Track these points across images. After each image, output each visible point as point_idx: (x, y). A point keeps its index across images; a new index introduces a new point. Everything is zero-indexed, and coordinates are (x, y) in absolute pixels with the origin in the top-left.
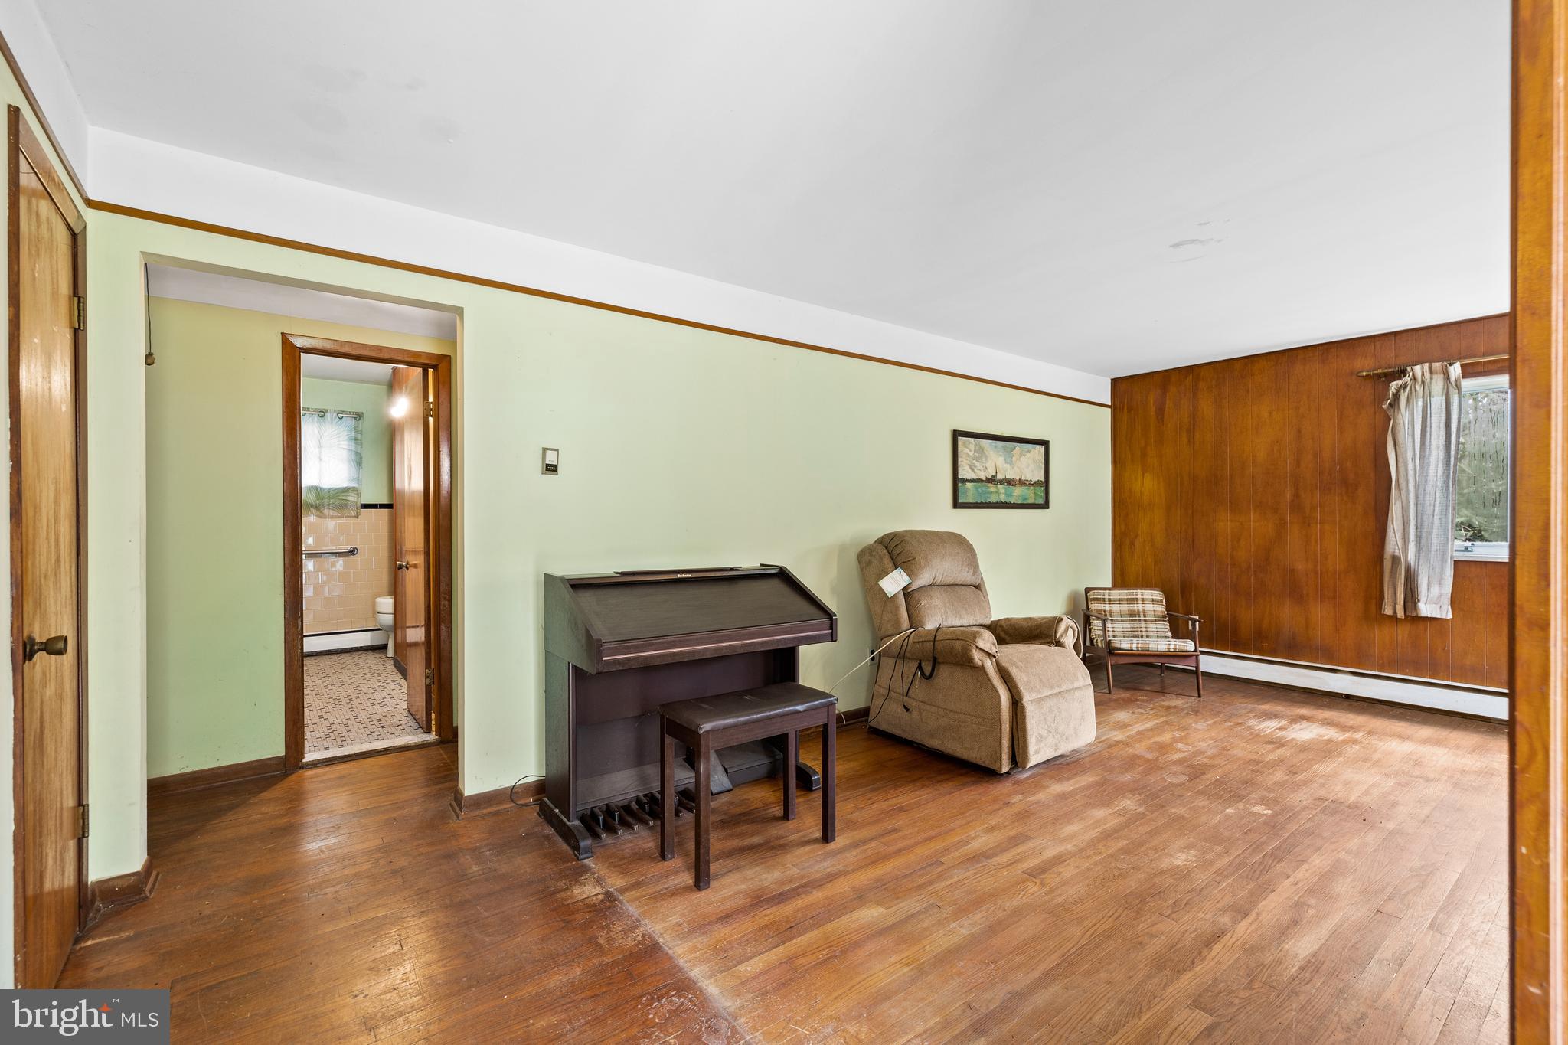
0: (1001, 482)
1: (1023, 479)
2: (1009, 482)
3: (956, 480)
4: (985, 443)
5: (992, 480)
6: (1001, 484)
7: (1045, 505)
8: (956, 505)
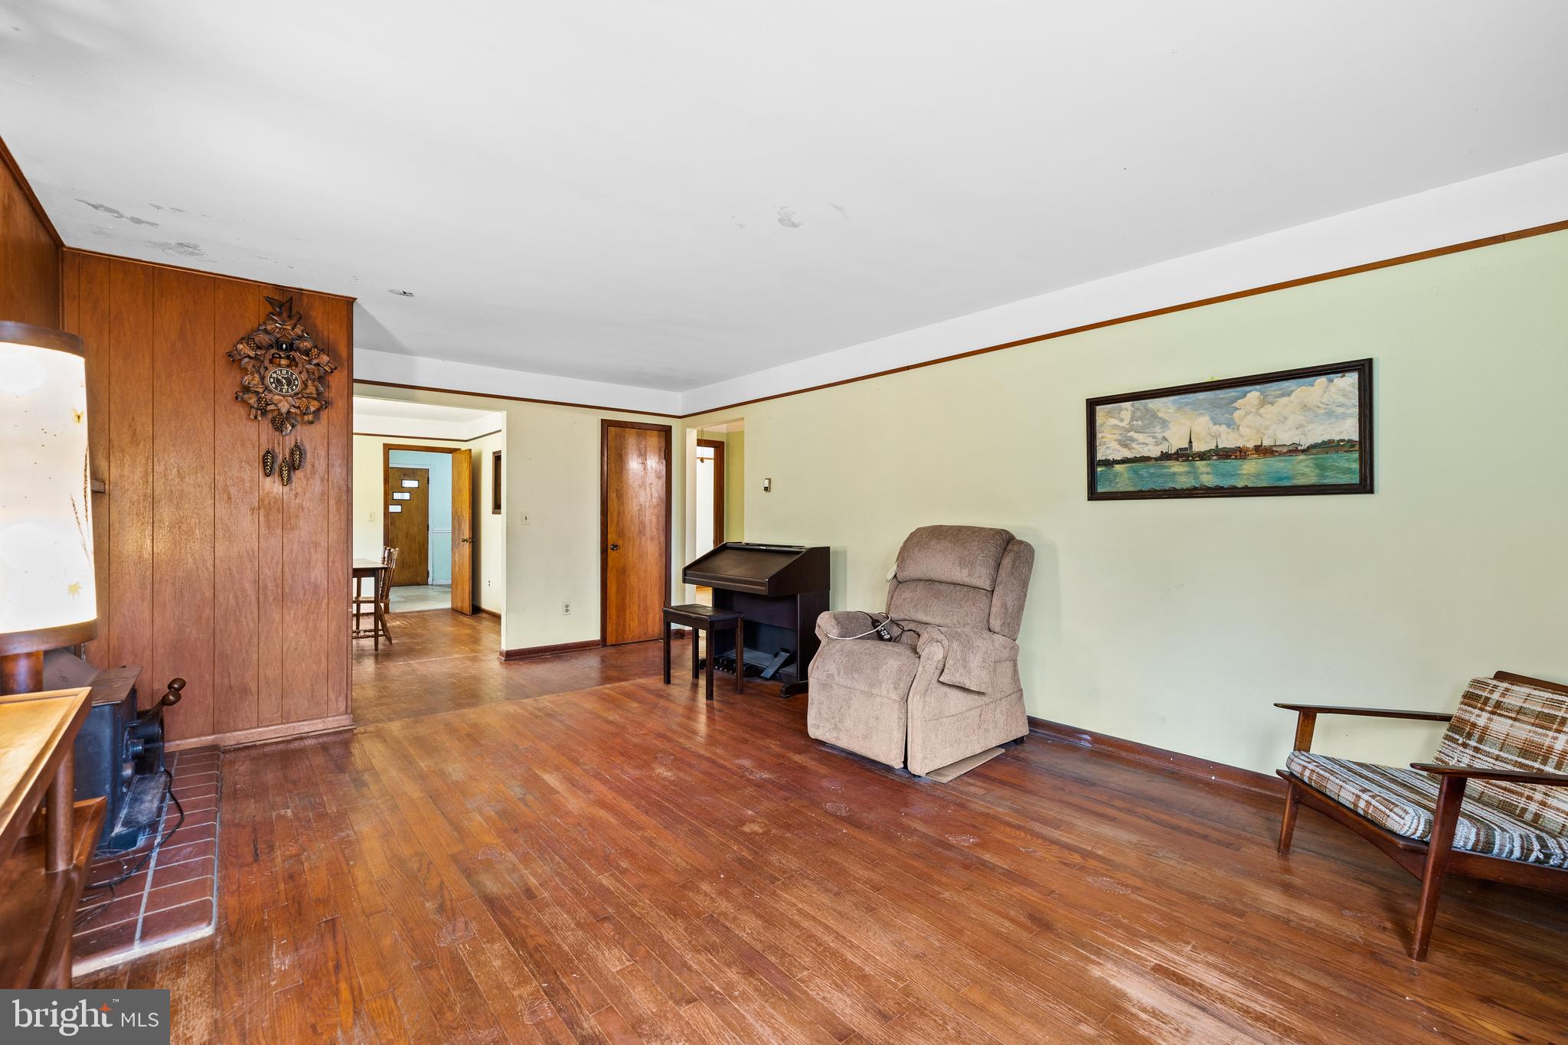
0: (1203, 456)
1: (1267, 443)
2: (1225, 454)
3: (1092, 462)
5: (1184, 455)
6: (1201, 460)
7: (1365, 485)
8: (1093, 495)
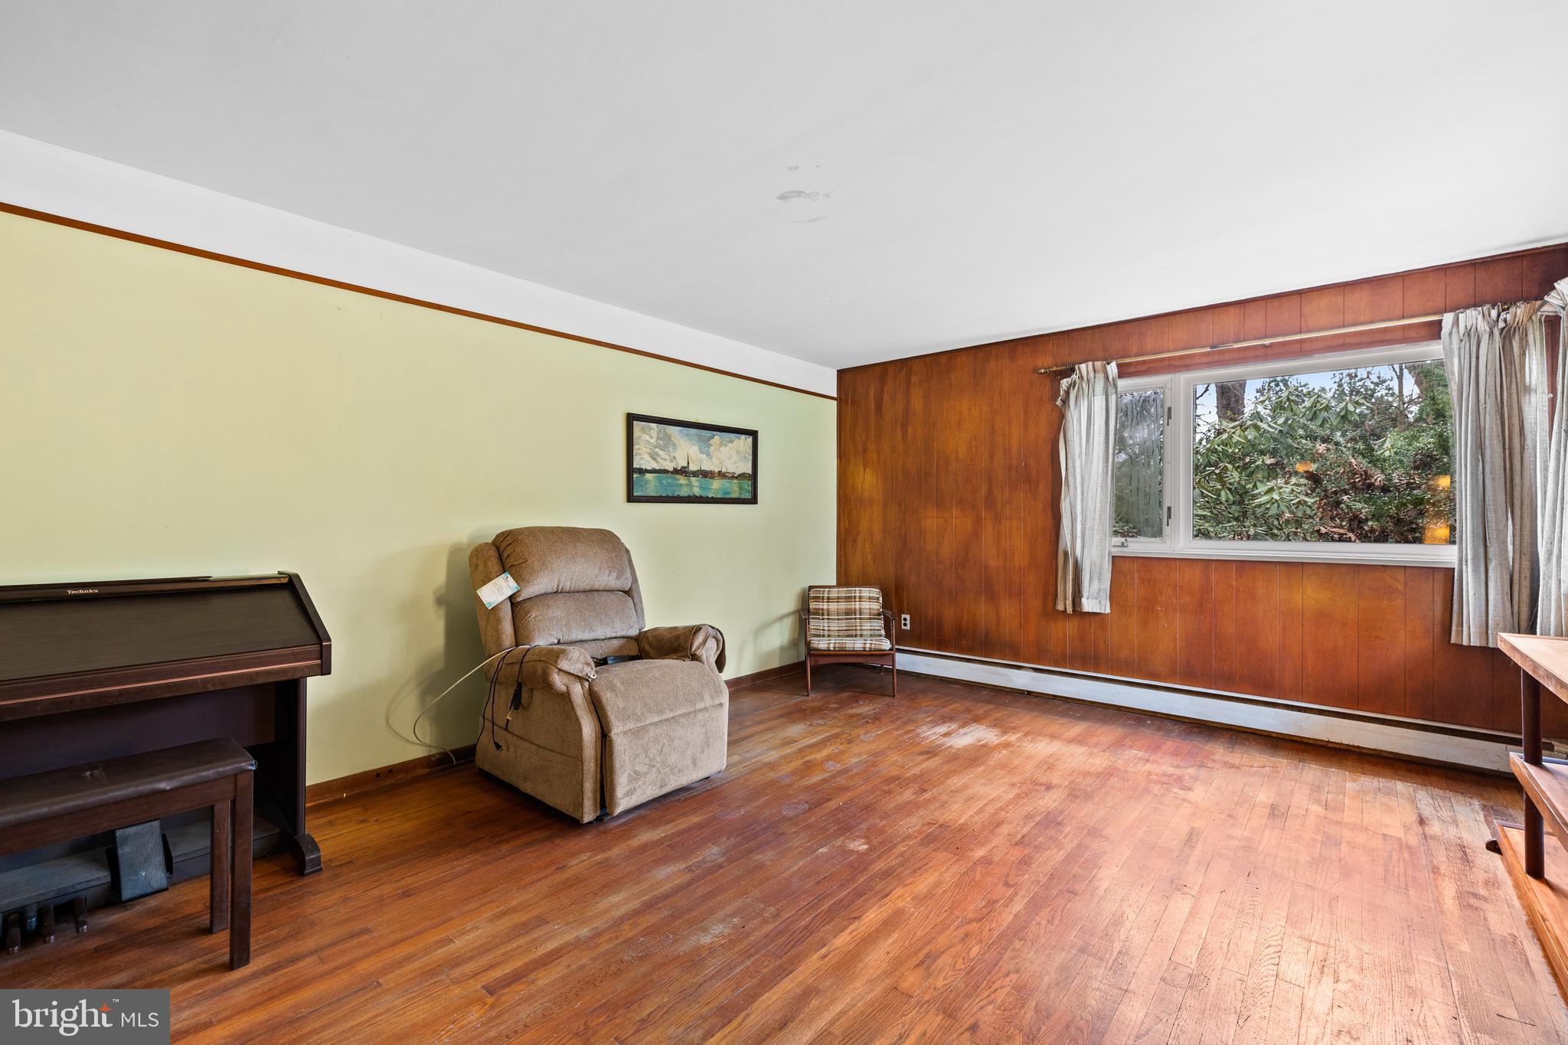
0: (695, 474)
1: (724, 470)
2: (706, 474)
3: (630, 469)
4: (673, 430)
5: (683, 472)
6: (694, 476)
7: (753, 500)
8: (631, 498)
